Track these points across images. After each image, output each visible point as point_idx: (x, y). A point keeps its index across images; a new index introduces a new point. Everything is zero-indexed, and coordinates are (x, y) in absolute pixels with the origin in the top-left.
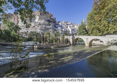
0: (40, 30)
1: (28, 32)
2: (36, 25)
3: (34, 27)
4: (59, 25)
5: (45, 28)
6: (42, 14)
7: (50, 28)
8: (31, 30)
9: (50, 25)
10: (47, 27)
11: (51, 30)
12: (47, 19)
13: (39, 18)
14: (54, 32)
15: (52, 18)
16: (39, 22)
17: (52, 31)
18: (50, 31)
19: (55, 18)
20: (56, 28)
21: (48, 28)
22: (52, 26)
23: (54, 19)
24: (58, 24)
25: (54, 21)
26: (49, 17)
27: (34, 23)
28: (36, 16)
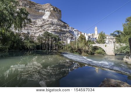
0: (53, 32)
1: (28, 33)
2: (46, 24)
3: (41, 26)
5: (61, 30)
6: (56, 10)
7: (67, 32)
8: (35, 31)
9: (66, 27)
10: (63, 29)
11: (68, 34)
13: (51, 15)
16: (51, 20)
20: (72, 33)
21: (64, 31)
27: (42, 20)
28: (46, 11)
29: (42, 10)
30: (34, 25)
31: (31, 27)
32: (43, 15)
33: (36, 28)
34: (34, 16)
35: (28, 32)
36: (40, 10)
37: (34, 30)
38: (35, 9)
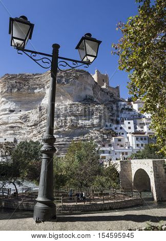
1: (15, 141)
2: (44, 119)
3: (35, 125)
4: (131, 110)
5: (74, 126)
7: (92, 126)
8: (26, 136)
11: (94, 134)
12: (83, 94)
14: (104, 140)
15: (104, 87)
17: (97, 138)
18: (92, 139)
19: (117, 88)
20: (114, 126)
22: (100, 118)
23: (111, 91)
25: (112, 96)
26: (88, 87)
27: (38, 111)
28: (46, 87)
29: (40, 88)
30: (26, 124)
31: (20, 127)
32: (42, 97)
33: (28, 128)
34: (27, 104)
35: (15, 138)
36: (36, 88)
37: (24, 134)
38: (28, 89)
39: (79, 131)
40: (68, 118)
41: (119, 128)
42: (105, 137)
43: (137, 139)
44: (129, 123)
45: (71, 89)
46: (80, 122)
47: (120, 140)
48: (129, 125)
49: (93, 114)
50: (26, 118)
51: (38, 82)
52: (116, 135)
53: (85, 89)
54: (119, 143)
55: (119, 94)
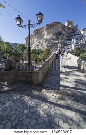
0: (47, 46)
2: (44, 42)
3: (42, 44)
12: (57, 31)
13: (47, 33)
15: (70, 26)
16: (47, 37)
18: (58, 47)
19: (77, 26)
20: (67, 42)
21: (56, 43)
22: (62, 39)
24: (77, 34)
25: (73, 30)
26: (60, 28)
28: (44, 31)
32: (44, 35)
34: (40, 38)
36: (42, 33)
38: (40, 33)
39: (54, 45)
40: (51, 41)
41: (69, 42)
42: (63, 46)
43: (75, 46)
44: (74, 40)
45: (52, 30)
46: (55, 42)
47: (68, 47)
48: (74, 41)
49: (59, 38)
50: (40, 43)
51: (42, 30)
52: (67, 45)
53: (58, 29)
54: (68, 48)
55: (77, 28)
